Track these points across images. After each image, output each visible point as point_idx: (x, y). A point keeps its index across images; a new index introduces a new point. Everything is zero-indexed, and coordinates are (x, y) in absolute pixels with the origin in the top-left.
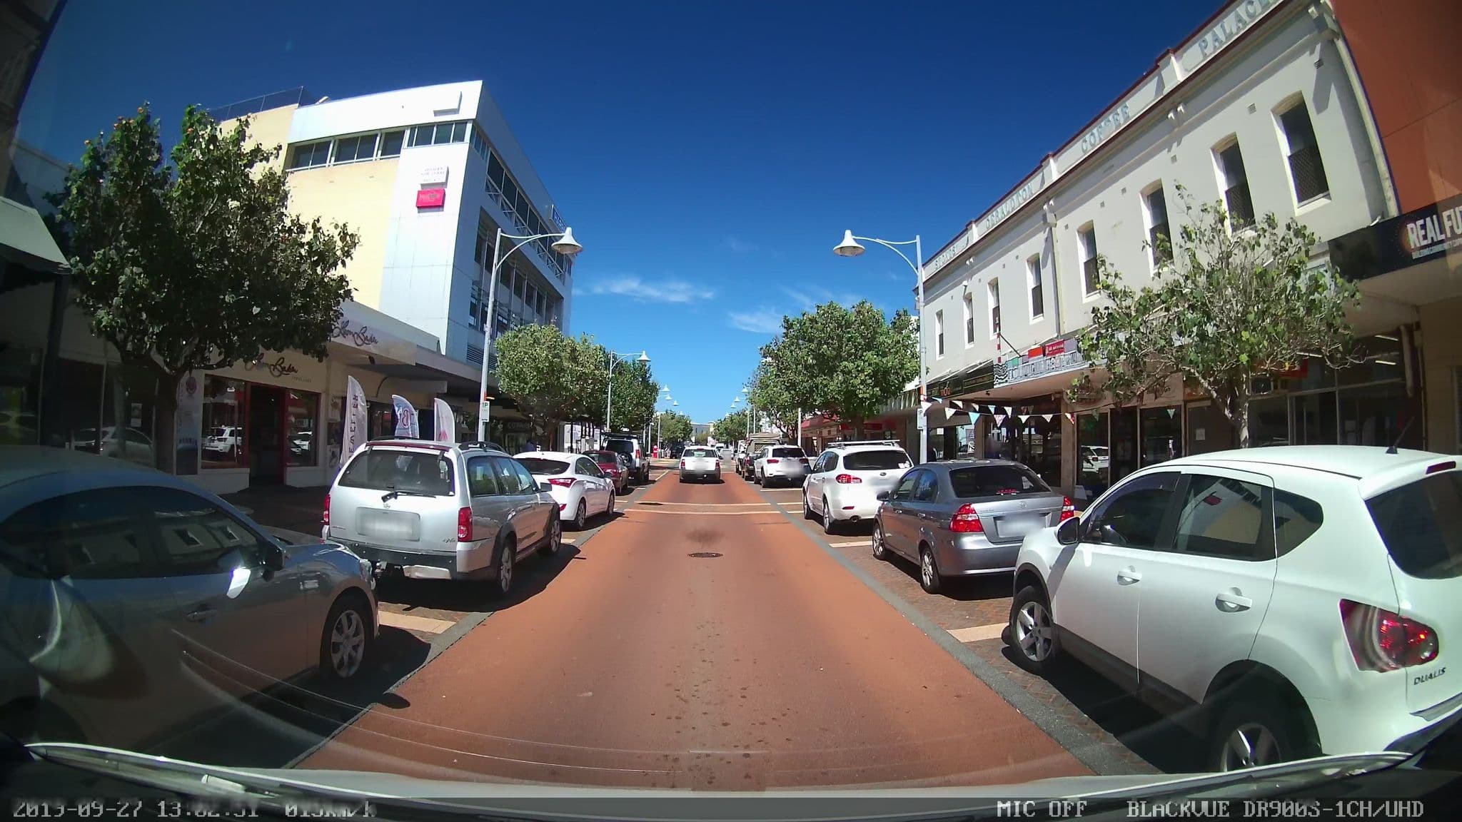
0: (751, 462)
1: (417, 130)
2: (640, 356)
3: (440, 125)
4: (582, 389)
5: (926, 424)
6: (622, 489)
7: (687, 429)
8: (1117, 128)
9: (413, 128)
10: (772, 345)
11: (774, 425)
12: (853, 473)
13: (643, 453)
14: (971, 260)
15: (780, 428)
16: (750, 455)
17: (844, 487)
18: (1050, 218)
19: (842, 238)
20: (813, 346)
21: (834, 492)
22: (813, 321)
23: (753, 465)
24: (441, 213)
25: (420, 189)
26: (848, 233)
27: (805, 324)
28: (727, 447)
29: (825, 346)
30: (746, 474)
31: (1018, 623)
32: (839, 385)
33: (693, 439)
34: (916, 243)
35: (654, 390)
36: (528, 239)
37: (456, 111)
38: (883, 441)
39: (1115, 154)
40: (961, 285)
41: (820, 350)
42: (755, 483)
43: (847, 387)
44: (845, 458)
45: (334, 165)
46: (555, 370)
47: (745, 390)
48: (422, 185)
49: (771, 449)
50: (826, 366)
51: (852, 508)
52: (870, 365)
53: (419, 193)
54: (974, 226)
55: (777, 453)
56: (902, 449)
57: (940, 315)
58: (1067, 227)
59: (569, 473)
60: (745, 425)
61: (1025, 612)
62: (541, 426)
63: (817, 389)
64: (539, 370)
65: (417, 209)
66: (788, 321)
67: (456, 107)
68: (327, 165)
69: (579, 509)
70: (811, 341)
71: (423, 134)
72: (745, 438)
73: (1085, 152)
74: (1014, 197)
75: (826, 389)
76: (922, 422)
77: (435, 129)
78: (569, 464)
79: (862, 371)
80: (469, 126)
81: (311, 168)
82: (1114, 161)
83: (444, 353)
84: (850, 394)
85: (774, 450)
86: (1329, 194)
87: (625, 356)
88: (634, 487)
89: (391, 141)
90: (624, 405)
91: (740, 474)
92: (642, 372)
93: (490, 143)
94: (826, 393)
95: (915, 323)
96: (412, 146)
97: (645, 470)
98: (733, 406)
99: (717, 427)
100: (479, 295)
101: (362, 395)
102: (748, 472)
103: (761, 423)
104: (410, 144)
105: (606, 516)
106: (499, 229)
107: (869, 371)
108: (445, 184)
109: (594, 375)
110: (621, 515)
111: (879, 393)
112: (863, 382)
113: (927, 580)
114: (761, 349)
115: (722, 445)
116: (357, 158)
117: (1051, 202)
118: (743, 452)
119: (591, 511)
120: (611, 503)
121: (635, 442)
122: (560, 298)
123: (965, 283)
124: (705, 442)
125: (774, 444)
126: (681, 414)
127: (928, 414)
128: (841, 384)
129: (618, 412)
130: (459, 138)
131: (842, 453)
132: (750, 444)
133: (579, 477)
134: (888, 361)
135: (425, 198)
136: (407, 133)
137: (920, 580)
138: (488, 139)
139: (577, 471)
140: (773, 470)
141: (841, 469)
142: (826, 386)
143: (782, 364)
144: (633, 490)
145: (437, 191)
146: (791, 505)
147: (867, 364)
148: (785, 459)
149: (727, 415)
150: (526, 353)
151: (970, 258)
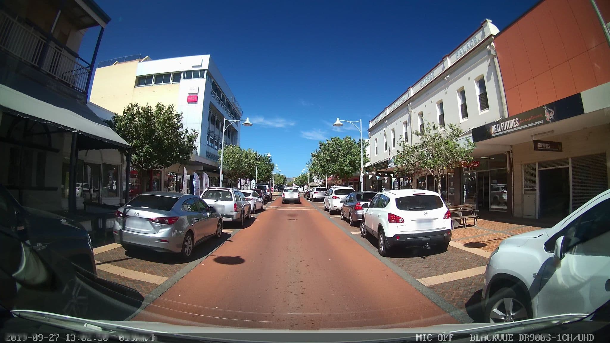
0: (309, 193)
1: (186, 73)
2: (268, 154)
3: (195, 71)
4: (250, 168)
5: (363, 180)
6: (264, 203)
7: (285, 180)
8: (431, 80)
9: (184, 72)
10: (315, 153)
11: (318, 179)
12: (337, 196)
13: (270, 190)
14: (386, 121)
15: (320, 180)
16: (308, 191)
17: (334, 200)
18: (410, 109)
19: (336, 121)
20: (329, 153)
21: (332, 202)
22: (329, 144)
23: (309, 194)
24: (196, 104)
25: (188, 95)
26: (338, 119)
27: (326, 145)
28: (301, 188)
29: (333, 153)
30: (307, 198)
31: (362, 228)
32: (338, 166)
33: (287, 184)
34: (360, 122)
35: (272, 166)
36: (234, 121)
37: (201, 66)
38: (348, 186)
39: (429, 89)
40: (383, 130)
41: (331, 154)
42: (310, 201)
43: (341, 167)
44: (335, 191)
45: (154, 85)
46: (240, 161)
47: (307, 166)
48: (189, 94)
49: (315, 188)
50: (334, 160)
51: (337, 206)
52: (349, 159)
53: (188, 96)
54: (387, 109)
55: (317, 190)
56: (353, 189)
57: (376, 139)
58: (415, 113)
59: (251, 196)
60: (307, 179)
61: (363, 225)
62: (234, 181)
63: (331, 167)
64: (235, 162)
65: (187, 103)
66: (321, 143)
67: (201, 65)
68: (152, 84)
69: (254, 207)
70: (328, 151)
71: (189, 75)
72: (307, 184)
73: (421, 87)
74: (400, 100)
75: (333, 168)
76: (361, 180)
77: (193, 73)
78: (250, 194)
79: (346, 161)
80: (206, 72)
81: (145, 86)
82: (429, 91)
83: (199, 155)
84: (342, 169)
85: (317, 189)
86: (489, 109)
87: (262, 154)
88: (267, 202)
89: (177, 77)
90: (262, 173)
91: (305, 198)
92: (268, 159)
93: (213, 78)
94: (334, 169)
95: (366, 143)
96: (184, 79)
97: (271, 196)
98: (303, 171)
99: (296, 180)
100: (219, 139)
101: (187, 173)
102: (308, 197)
103: (313, 178)
104: (184, 78)
105: (261, 210)
106: (225, 118)
107: (348, 161)
108: (197, 94)
109: (254, 163)
110: (265, 210)
111: (352, 169)
112: (346, 165)
113: (351, 223)
114: (311, 154)
115: (299, 187)
116: (163, 83)
117: (410, 104)
118: (306, 190)
119: (257, 208)
120: (262, 207)
121: (267, 186)
122: (236, 131)
123: (384, 129)
124: (291, 186)
125: (317, 187)
126: (282, 174)
127: (364, 177)
128: (339, 166)
129: (260, 175)
130: (202, 76)
131: (334, 190)
132: (308, 186)
133: (254, 198)
134: (355, 158)
135: (190, 99)
136: (182, 74)
137: (350, 223)
138: (212, 76)
139: (253, 196)
140: (316, 196)
141: (334, 195)
142: (333, 167)
143: (319, 159)
144: (267, 203)
145: (195, 96)
146: (320, 207)
147: (348, 159)
148: (320, 192)
149: (300, 175)
150: (229, 156)
151: (386, 120)
